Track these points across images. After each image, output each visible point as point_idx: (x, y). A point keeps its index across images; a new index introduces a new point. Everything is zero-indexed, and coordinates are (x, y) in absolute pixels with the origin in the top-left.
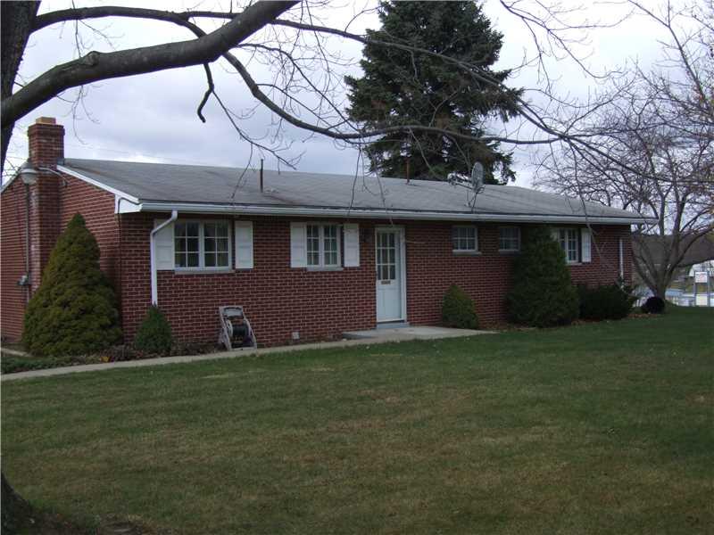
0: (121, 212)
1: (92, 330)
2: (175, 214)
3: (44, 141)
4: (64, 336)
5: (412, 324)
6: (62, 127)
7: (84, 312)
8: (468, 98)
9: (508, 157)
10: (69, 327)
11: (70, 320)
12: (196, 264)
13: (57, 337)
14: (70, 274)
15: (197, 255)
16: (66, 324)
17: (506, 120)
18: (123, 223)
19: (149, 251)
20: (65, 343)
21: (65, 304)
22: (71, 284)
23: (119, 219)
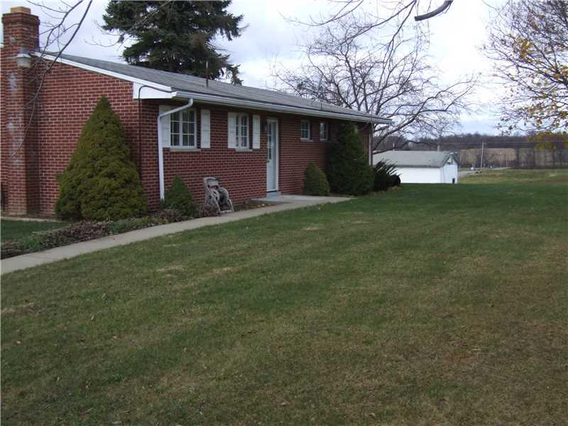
0: (142, 97)
1: (134, 197)
2: (191, 102)
3: (26, 29)
4: (114, 203)
5: (283, 193)
6: (37, 17)
7: (127, 182)
8: (210, 19)
9: (236, 68)
10: (118, 195)
11: (117, 189)
12: (178, 144)
13: (108, 203)
14: (110, 149)
15: (178, 135)
16: (116, 192)
17: (230, 39)
18: (143, 107)
19: (157, 131)
20: (116, 208)
21: (111, 175)
22: (113, 157)
23: (139, 104)
